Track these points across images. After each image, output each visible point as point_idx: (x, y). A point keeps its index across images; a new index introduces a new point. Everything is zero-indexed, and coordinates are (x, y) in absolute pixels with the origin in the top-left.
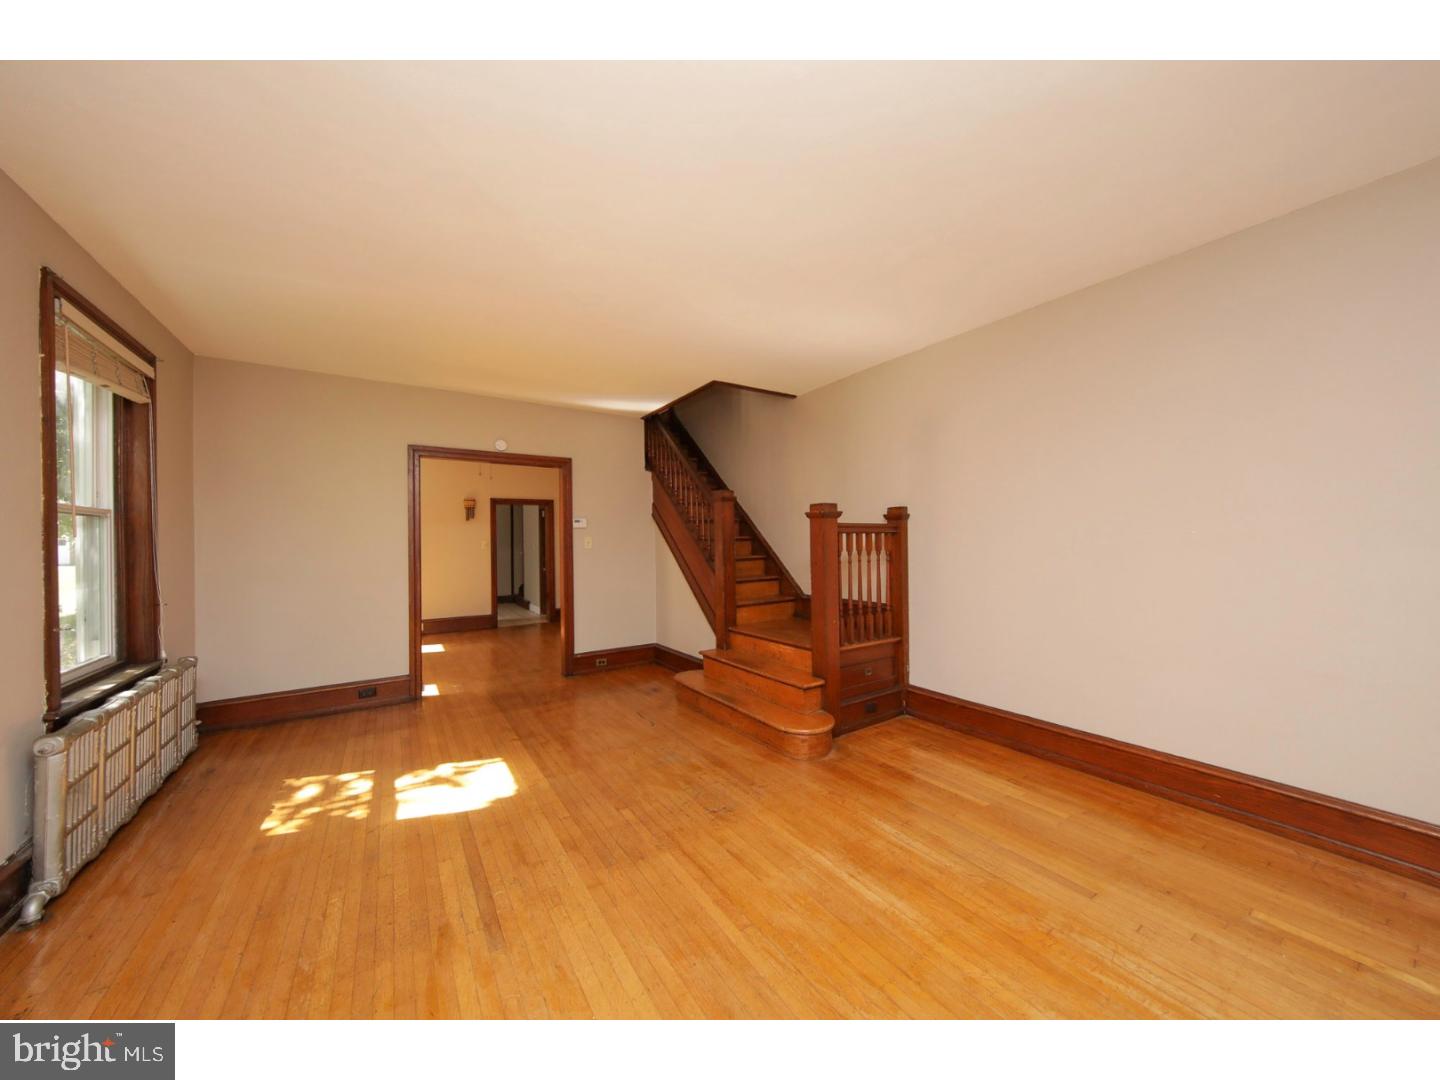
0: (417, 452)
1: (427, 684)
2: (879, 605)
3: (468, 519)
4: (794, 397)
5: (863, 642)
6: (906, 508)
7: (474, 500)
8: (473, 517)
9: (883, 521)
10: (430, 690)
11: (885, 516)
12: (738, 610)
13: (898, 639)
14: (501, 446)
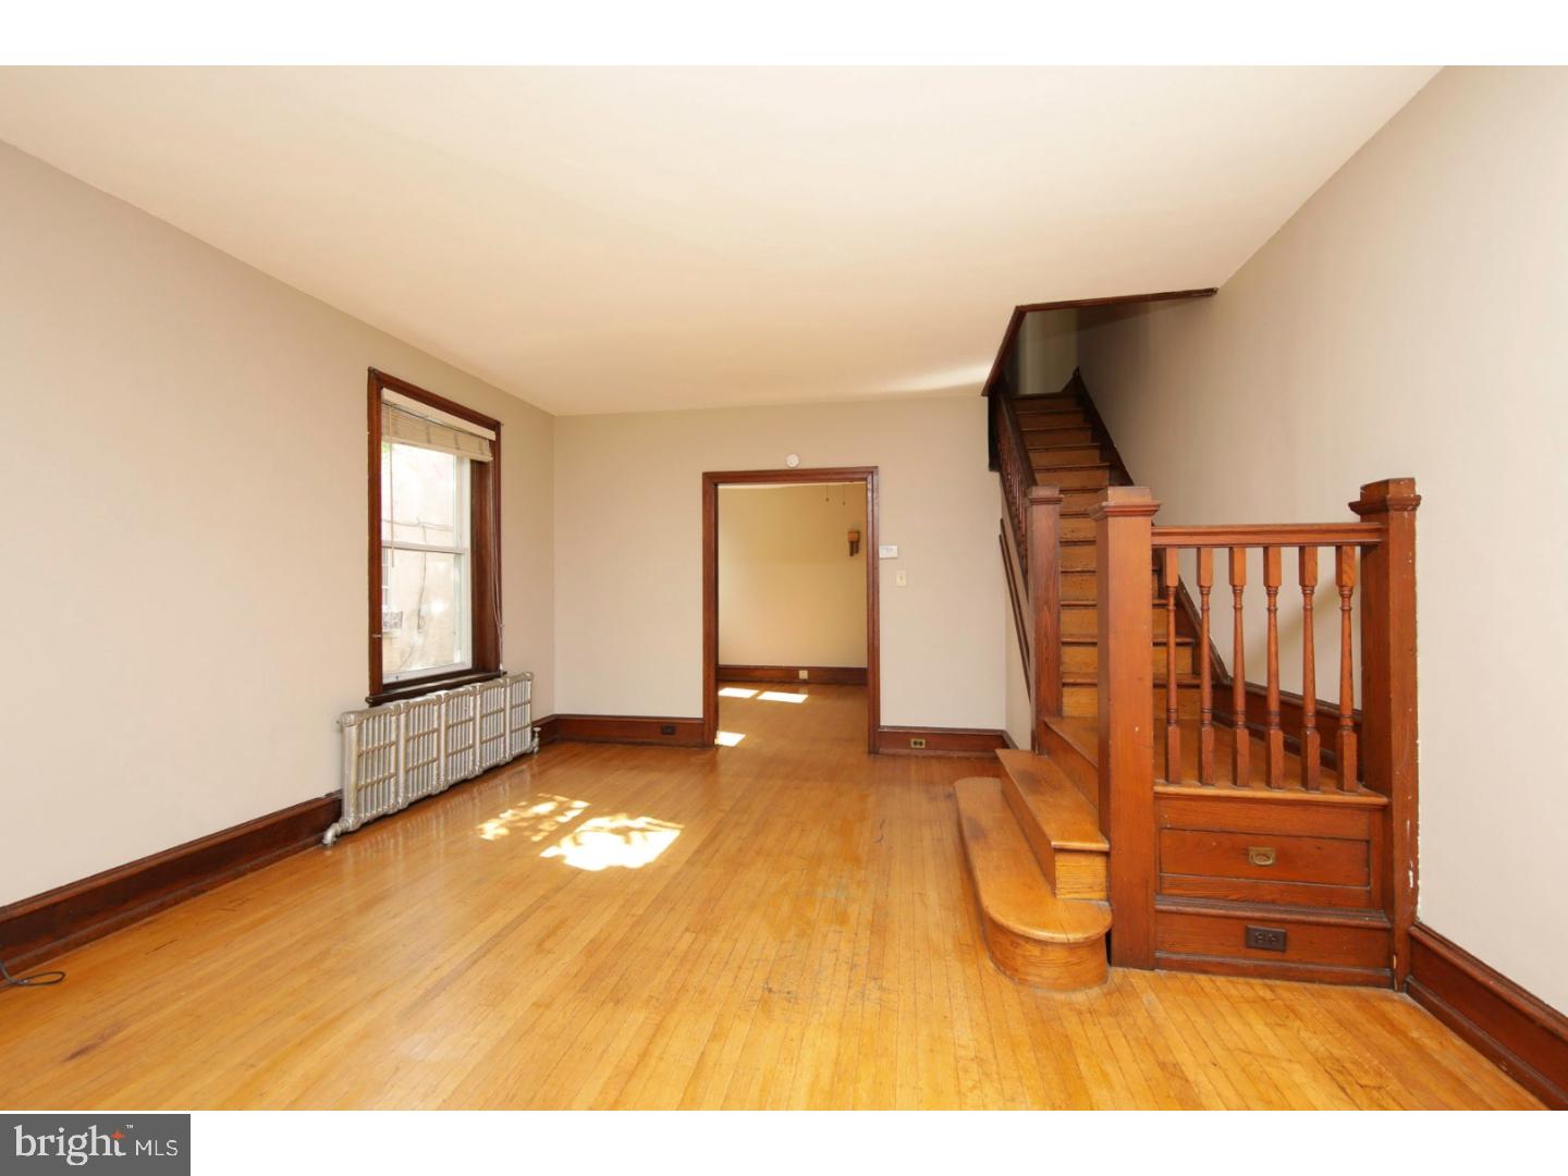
0: (712, 481)
1: (724, 730)
2: (1347, 713)
3: (852, 554)
4: (1210, 292)
5: (1246, 785)
6: (1411, 482)
7: (858, 532)
8: (857, 552)
9: (1353, 518)
10: (726, 738)
11: (1353, 506)
12: (1066, 690)
13: (1383, 800)
14: (793, 462)
